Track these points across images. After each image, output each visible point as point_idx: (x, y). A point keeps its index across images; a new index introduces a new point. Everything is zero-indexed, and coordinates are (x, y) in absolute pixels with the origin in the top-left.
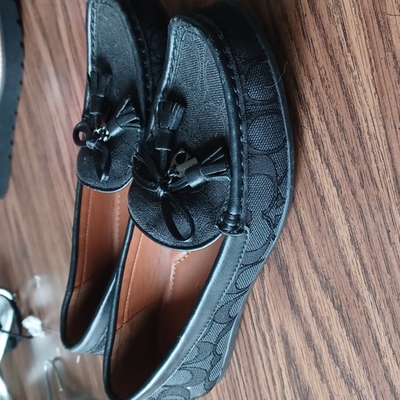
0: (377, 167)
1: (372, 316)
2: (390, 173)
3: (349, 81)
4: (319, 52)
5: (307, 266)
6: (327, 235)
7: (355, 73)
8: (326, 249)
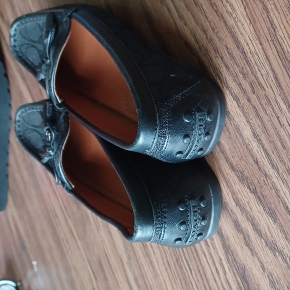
0: (261, 74)
1: (279, 188)
2: (271, 74)
3: (231, 22)
4: (208, 11)
5: (226, 169)
6: (236, 139)
7: (234, 15)
8: (237, 150)
